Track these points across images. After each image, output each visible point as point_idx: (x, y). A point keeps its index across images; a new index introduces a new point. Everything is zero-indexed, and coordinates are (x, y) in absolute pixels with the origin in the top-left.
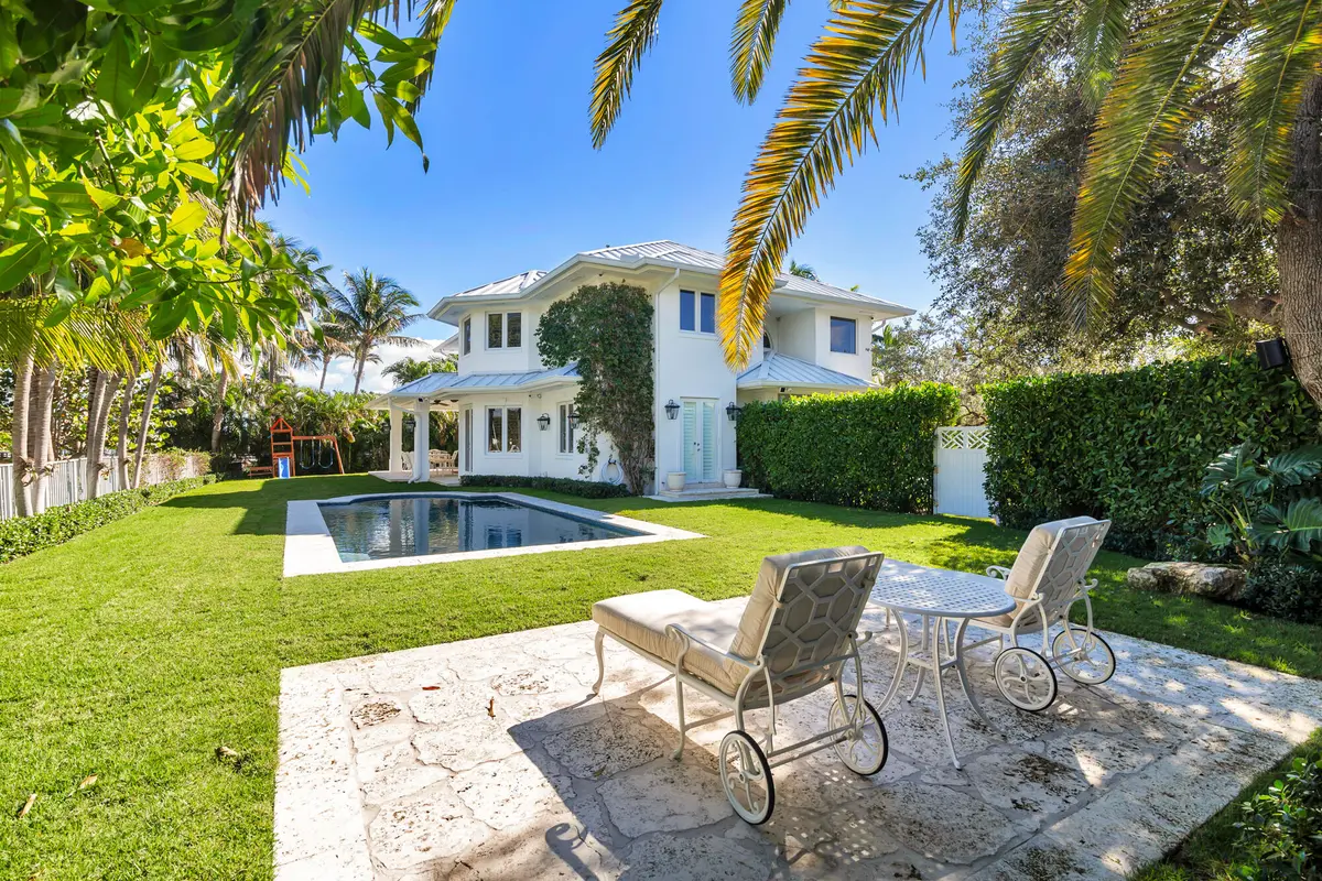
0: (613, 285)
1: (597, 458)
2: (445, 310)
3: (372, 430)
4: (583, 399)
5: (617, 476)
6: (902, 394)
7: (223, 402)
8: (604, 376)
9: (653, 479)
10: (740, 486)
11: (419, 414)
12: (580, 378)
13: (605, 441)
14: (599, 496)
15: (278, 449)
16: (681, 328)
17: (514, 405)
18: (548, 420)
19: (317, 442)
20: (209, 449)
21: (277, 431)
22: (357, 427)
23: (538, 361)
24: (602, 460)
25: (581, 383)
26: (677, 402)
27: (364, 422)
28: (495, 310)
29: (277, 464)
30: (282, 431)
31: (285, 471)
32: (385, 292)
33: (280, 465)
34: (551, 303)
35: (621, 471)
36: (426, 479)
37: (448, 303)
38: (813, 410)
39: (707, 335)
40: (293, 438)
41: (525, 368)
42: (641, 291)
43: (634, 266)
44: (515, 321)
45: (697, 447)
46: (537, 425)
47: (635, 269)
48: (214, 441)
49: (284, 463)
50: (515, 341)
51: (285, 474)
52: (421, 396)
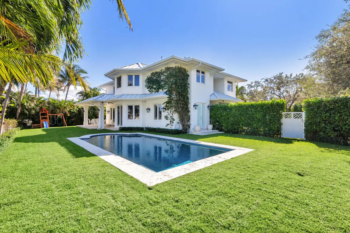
0: (178, 67)
1: (174, 122)
2: (113, 73)
3: (75, 112)
4: (168, 103)
5: (180, 127)
6: (274, 103)
7: (21, 102)
8: (176, 96)
9: (189, 128)
10: (212, 129)
11: (100, 107)
12: (168, 96)
13: (176, 116)
14: (177, 134)
15: (42, 118)
16: (197, 82)
17: (137, 104)
18: (149, 109)
19: (57, 116)
20: (16, 118)
21: (42, 112)
22: (70, 111)
23: (147, 91)
24: (175, 122)
25: (168, 97)
26: (197, 104)
27: (72, 110)
28: (130, 74)
29: (43, 123)
30: (44, 112)
31: (46, 125)
32: (75, 69)
33: (44, 124)
34: (151, 72)
35: (181, 125)
36: (103, 128)
37: (116, 71)
38: (240, 107)
39: (203, 84)
40: (48, 114)
41: (141, 93)
42: (185, 70)
43: (187, 61)
44: (137, 77)
45: (201, 118)
46: (146, 111)
47: (188, 62)
48: (17, 116)
49: (46, 123)
50: (137, 84)
51: (46, 127)
52: (103, 101)
